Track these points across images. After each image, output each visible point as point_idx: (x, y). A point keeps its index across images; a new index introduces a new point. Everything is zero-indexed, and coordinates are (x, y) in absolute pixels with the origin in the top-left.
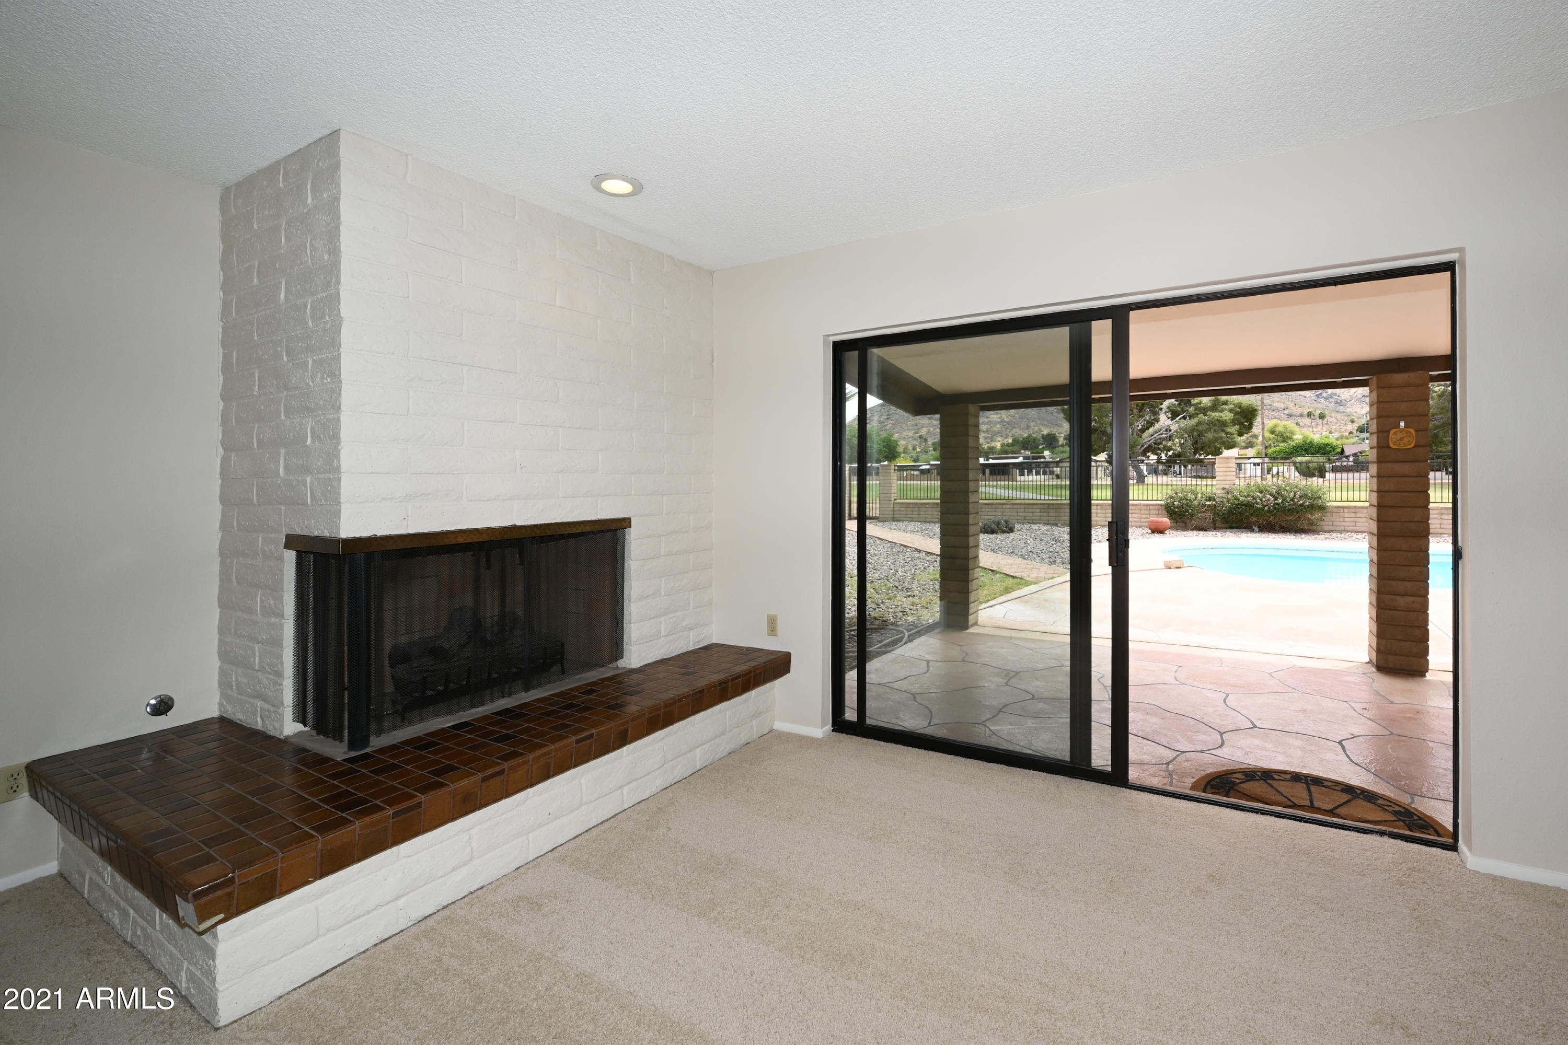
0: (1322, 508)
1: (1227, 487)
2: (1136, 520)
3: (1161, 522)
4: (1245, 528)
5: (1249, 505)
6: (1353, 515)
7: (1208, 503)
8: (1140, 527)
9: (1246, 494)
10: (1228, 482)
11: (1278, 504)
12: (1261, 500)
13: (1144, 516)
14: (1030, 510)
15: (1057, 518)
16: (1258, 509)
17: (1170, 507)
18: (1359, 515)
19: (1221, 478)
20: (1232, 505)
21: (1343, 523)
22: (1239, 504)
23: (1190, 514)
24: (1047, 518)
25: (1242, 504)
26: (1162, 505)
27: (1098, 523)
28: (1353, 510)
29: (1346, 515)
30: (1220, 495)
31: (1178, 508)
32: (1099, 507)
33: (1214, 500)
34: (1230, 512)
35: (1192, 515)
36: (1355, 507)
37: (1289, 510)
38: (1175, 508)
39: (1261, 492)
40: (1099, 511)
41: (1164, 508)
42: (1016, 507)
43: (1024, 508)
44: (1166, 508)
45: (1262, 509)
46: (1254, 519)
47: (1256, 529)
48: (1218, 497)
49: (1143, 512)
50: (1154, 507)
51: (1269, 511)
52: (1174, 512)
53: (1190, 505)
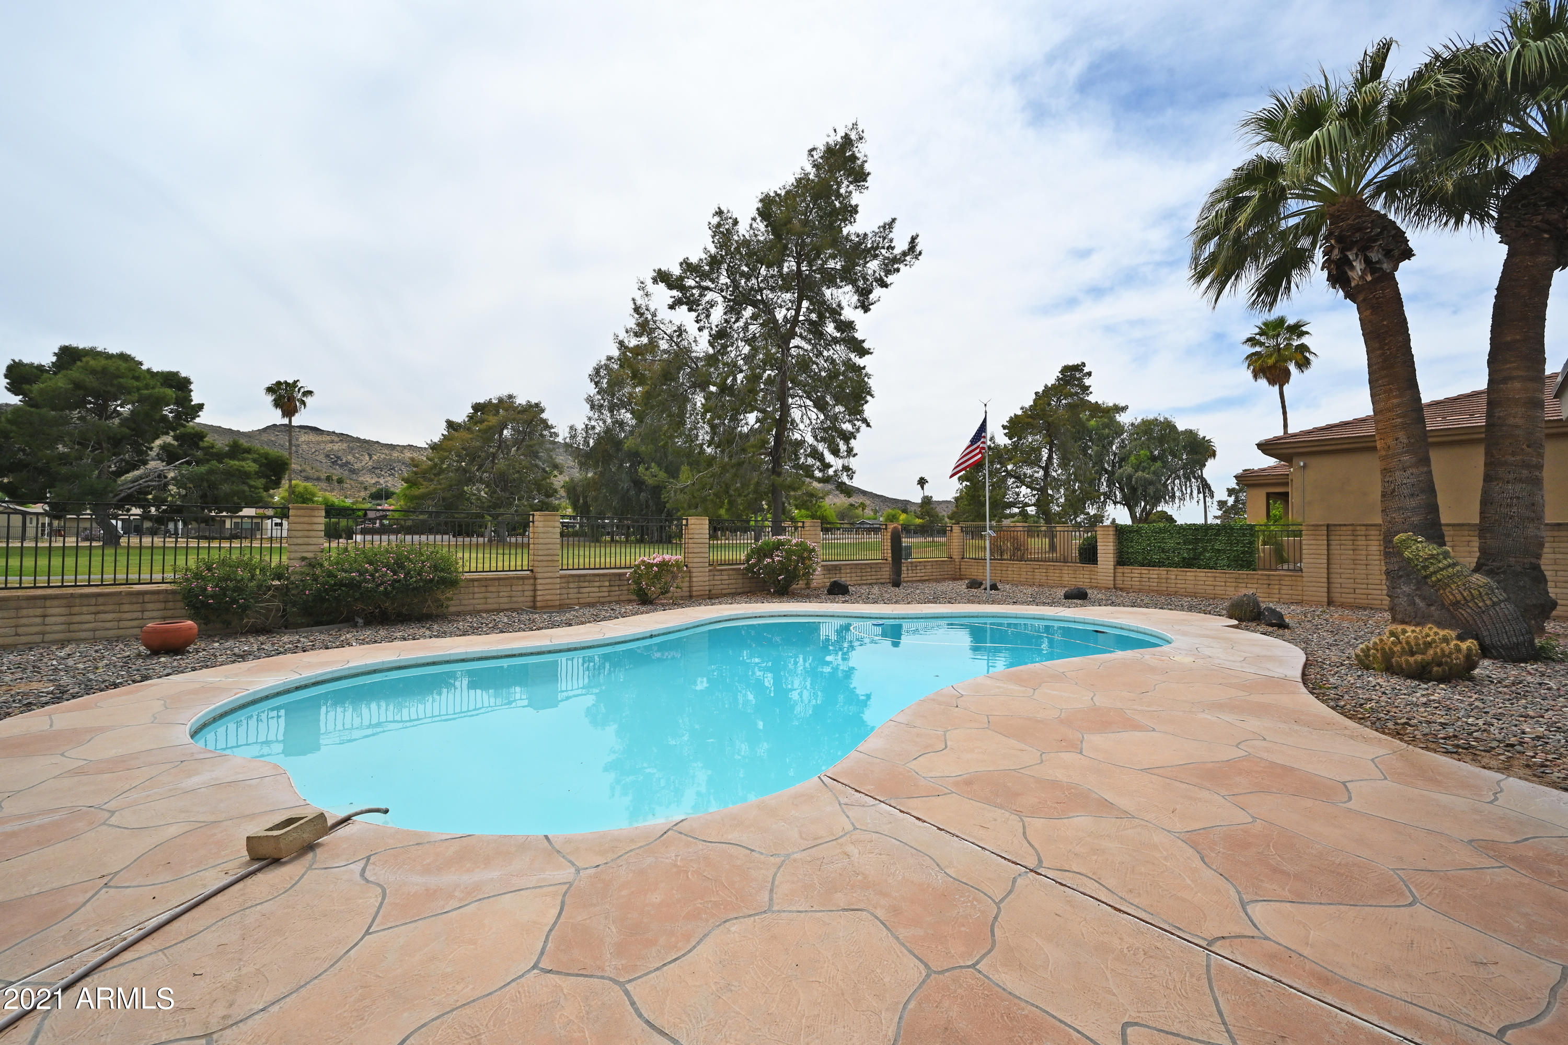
0: (453, 583)
1: (309, 555)
2: (108, 625)
3: (178, 630)
4: (341, 622)
5: (352, 585)
6: (483, 589)
7: (276, 583)
8: (118, 639)
9: (347, 566)
10: (311, 548)
11: (399, 581)
12: (372, 575)
13: (127, 616)
16: (368, 590)
17: (197, 596)
18: (490, 589)
19: (300, 541)
20: (323, 584)
21: (471, 601)
22: (335, 584)
23: (240, 606)
25: (341, 584)
26: (173, 592)
29: (476, 590)
30: (298, 569)
31: (212, 597)
33: (288, 579)
34: (319, 598)
35: (245, 608)
36: (486, 579)
37: (414, 589)
38: (207, 597)
39: (371, 563)
41: (179, 597)
44: (185, 598)
45: (374, 590)
46: (360, 606)
47: (360, 621)
48: (294, 573)
49: (126, 607)
50: (154, 597)
51: (386, 593)
52: (205, 605)
53: (239, 589)
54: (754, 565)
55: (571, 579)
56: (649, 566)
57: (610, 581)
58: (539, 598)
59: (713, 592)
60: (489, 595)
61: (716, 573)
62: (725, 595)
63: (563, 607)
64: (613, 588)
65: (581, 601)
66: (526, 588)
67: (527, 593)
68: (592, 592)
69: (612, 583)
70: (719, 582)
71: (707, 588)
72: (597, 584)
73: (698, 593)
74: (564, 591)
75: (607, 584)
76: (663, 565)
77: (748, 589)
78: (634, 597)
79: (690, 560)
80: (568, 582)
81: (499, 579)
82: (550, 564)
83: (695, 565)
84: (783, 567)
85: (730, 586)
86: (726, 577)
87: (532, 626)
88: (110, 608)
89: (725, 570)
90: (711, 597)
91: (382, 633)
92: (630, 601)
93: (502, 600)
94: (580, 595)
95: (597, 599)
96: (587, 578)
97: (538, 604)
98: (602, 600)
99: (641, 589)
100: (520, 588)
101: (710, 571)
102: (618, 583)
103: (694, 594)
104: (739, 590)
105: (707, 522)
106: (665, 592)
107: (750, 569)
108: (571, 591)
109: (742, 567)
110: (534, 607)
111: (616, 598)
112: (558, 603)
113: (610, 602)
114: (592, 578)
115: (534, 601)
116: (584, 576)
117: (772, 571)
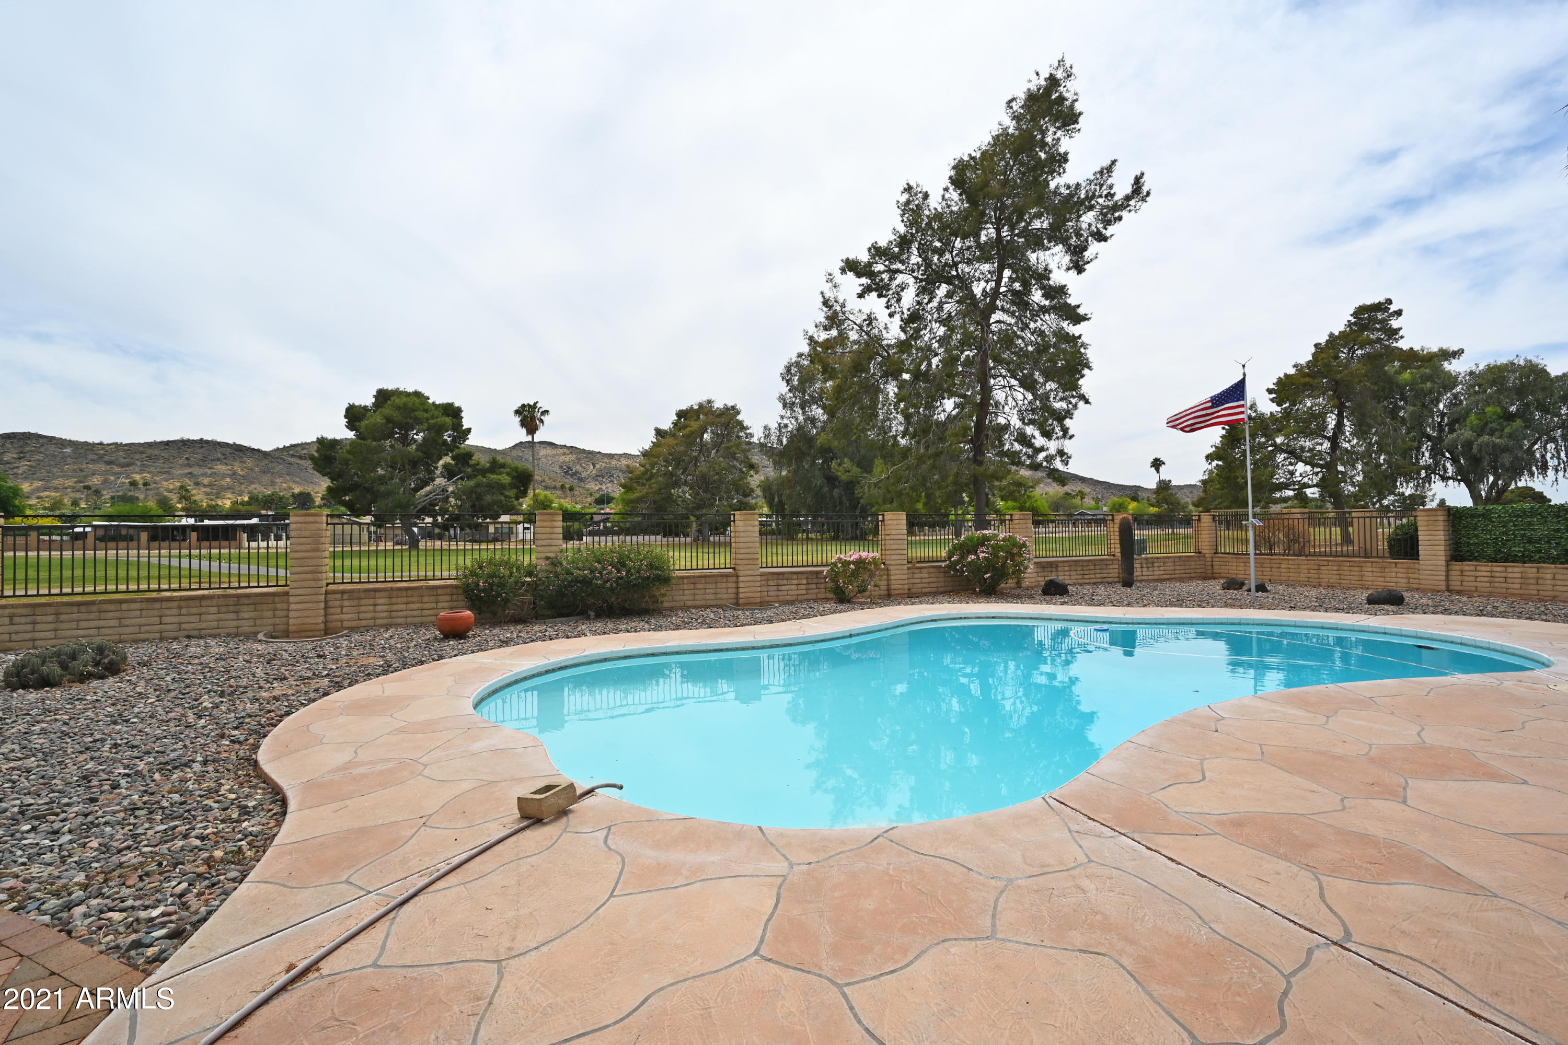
0: (666, 580)
1: (552, 555)
2: (415, 613)
3: (461, 618)
4: (578, 614)
5: (586, 582)
6: (692, 586)
7: (528, 579)
8: (422, 624)
9: (580, 565)
10: (553, 548)
11: (622, 578)
12: (600, 573)
13: (427, 606)
14: (194, 610)
15: (258, 622)
16: (598, 587)
17: (473, 590)
18: (698, 586)
19: (544, 543)
20: (563, 581)
21: (682, 597)
22: (572, 581)
23: (503, 599)
24: (235, 623)
25: (576, 580)
26: (456, 587)
27: (345, 624)
28: (692, 580)
29: (686, 587)
30: (544, 568)
31: (483, 591)
32: (346, 596)
33: (536, 576)
34: (560, 593)
35: (506, 601)
36: (694, 577)
37: (634, 585)
38: (479, 591)
39: (599, 563)
40: (346, 603)
41: (461, 591)
42: (157, 605)
43: (180, 608)
44: (465, 591)
45: (602, 586)
46: (591, 601)
47: (593, 614)
48: (541, 571)
49: (426, 599)
50: (444, 591)
51: (612, 589)
52: (479, 598)
53: (502, 585)
54: (957, 562)
55: (770, 577)
56: (846, 564)
57: (807, 578)
58: (741, 595)
59: (913, 591)
60: (697, 591)
61: (915, 571)
62: (925, 594)
63: (764, 604)
64: (811, 586)
65: (781, 598)
66: (730, 585)
67: (730, 591)
68: (791, 590)
69: (810, 581)
70: (918, 581)
71: (906, 587)
72: (795, 582)
73: (897, 592)
74: (765, 589)
75: (805, 582)
76: (860, 563)
77: (950, 589)
78: (831, 595)
79: (888, 557)
80: (768, 580)
81: (705, 577)
82: (751, 562)
83: (892, 562)
84: (990, 564)
85: (931, 585)
86: (926, 575)
87: (736, 623)
88: (415, 599)
89: (925, 568)
90: (911, 596)
91: (610, 625)
92: (827, 600)
93: (708, 597)
94: (780, 593)
95: (795, 597)
96: (786, 576)
97: (741, 601)
98: (800, 597)
99: (838, 587)
100: (724, 585)
101: (909, 568)
102: (815, 581)
103: (893, 592)
104: (941, 589)
105: (905, 517)
106: (862, 590)
107: (952, 566)
108: (771, 588)
109: (943, 564)
110: (737, 604)
111: (814, 596)
112: (758, 600)
113: (808, 600)
114: (790, 576)
115: (737, 598)
116: (783, 573)
117: (976, 568)
